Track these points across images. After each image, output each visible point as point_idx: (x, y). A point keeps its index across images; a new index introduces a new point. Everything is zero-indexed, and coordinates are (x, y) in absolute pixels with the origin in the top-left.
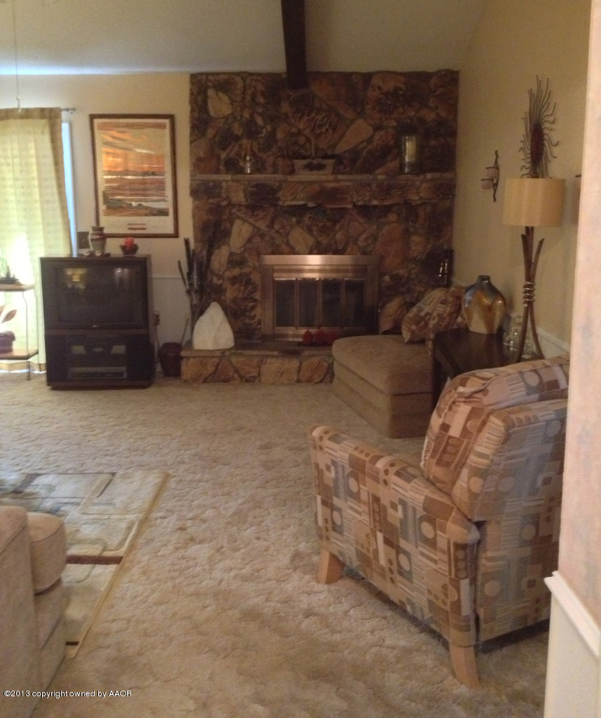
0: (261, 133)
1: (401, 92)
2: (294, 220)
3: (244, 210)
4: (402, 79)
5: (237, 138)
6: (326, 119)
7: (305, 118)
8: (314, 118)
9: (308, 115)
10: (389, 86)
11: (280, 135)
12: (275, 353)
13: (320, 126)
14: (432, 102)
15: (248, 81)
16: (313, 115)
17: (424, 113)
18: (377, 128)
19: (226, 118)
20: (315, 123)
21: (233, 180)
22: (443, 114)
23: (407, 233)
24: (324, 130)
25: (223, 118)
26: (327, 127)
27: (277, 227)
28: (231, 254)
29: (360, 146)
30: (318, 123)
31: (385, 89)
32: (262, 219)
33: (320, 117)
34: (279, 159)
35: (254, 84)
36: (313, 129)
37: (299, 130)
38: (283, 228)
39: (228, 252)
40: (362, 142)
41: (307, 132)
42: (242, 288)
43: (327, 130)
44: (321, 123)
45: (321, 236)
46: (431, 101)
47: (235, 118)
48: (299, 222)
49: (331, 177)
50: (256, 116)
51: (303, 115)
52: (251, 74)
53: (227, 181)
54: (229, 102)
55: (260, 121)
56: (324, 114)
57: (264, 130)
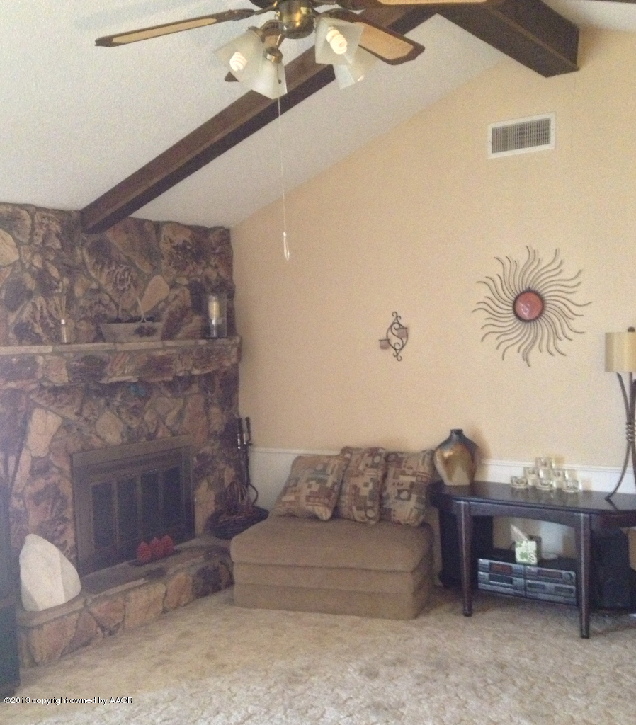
0: (57, 288)
1: (189, 248)
2: (102, 401)
3: (47, 395)
4: (189, 233)
5: (30, 295)
6: (127, 273)
7: (106, 270)
8: (114, 271)
9: (109, 267)
10: (180, 239)
11: (78, 291)
12: (141, 581)
13: (122, 281)
14: (214, 261)
15: (37, 218)
16: (114, 268)
17: (209, 271)
18: (173, 286)
19: (13, 265)
20: (116, 278)
21: (54, 353)
22: (223, 273)
23: (207, 405)
24: (126, 286)
25: (9, 265)
26: (129, 282)
27: (86, 413)
28: (34, 459)
29: (160, 307)
30: (118, 277)
31: (176, 243)
32: (68, 404)
33: (121, 270)
34: (82, 322)
35: (45, 221)
36: (115, 284)
37: (100, 285)
38: (93, 414)
39: (30, 458)
40: (160, 302)
41: (109, 289)
42: (50, 506)
43: (129, 286)
44: (123, 277)
45: (131, 419)
46: (213, 259)
47: (23, 265)
48: (108, 404)
49: (159, 344)
50: (49, 265)
51: (102, 268)
52: (39, 209)
53: (44, 355)
54: (14, 244)
55: (54, 272)
56: (125, 267)
57: (61, 285)
